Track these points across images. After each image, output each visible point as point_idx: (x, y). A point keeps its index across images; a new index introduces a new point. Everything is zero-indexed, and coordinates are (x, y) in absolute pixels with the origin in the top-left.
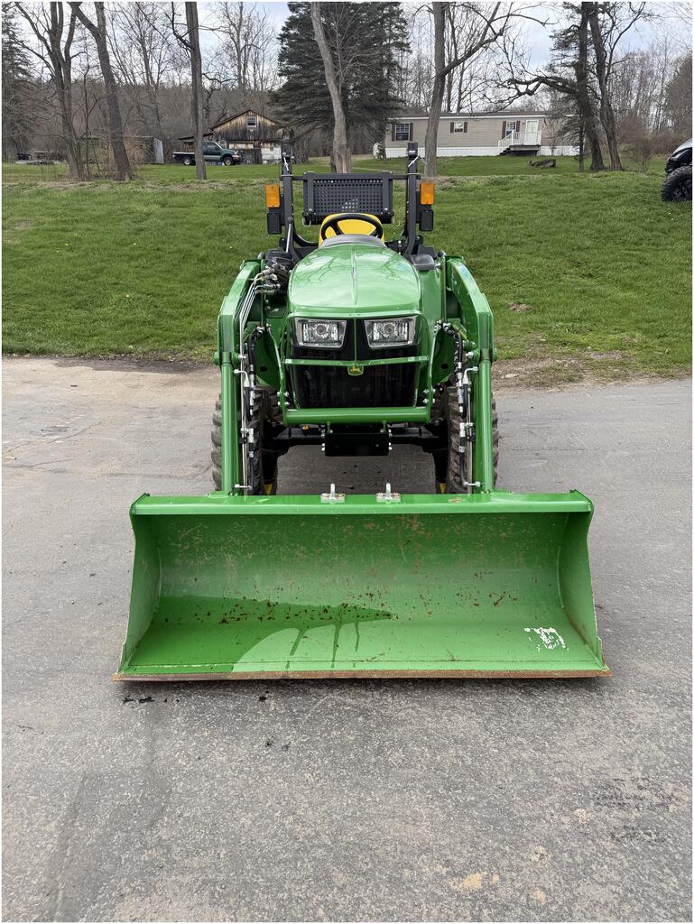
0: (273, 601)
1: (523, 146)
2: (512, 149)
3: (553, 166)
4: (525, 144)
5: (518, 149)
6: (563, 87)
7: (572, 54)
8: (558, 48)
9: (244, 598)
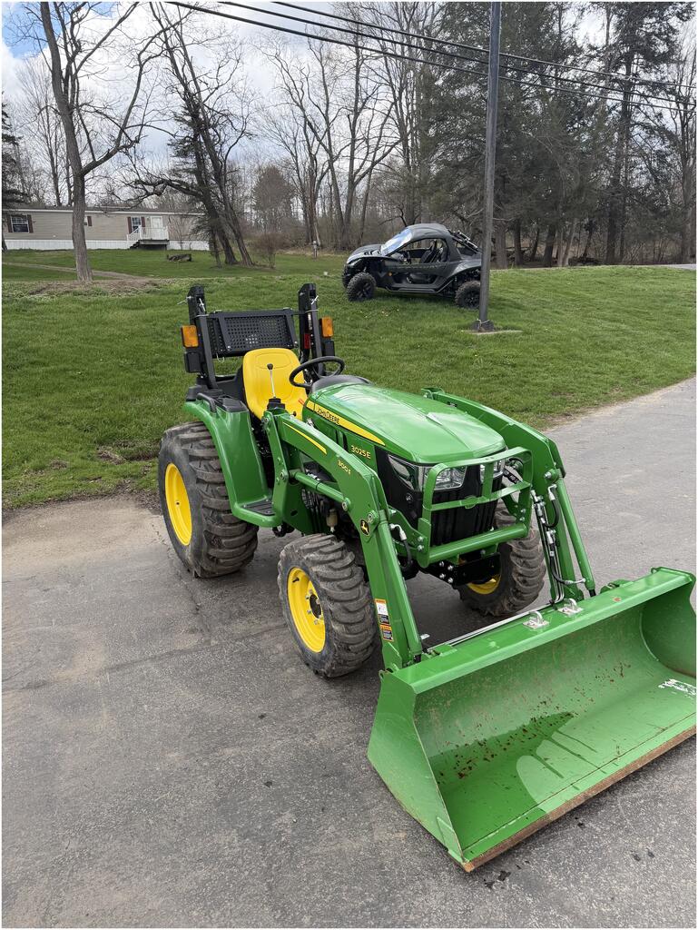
0: (481, 739)
1: (151, 240)
2: (142, 243)
3: (190, 260)
4: (154, 238)
5: (148, 243)
6: (188, 189)
7: (191, 162)
8: (177, 156)
9: (457, 746)
